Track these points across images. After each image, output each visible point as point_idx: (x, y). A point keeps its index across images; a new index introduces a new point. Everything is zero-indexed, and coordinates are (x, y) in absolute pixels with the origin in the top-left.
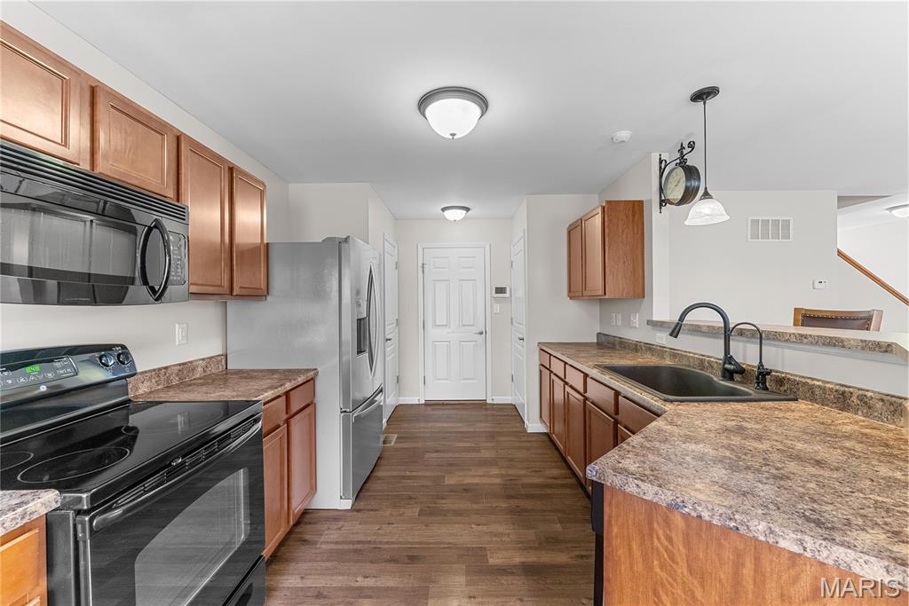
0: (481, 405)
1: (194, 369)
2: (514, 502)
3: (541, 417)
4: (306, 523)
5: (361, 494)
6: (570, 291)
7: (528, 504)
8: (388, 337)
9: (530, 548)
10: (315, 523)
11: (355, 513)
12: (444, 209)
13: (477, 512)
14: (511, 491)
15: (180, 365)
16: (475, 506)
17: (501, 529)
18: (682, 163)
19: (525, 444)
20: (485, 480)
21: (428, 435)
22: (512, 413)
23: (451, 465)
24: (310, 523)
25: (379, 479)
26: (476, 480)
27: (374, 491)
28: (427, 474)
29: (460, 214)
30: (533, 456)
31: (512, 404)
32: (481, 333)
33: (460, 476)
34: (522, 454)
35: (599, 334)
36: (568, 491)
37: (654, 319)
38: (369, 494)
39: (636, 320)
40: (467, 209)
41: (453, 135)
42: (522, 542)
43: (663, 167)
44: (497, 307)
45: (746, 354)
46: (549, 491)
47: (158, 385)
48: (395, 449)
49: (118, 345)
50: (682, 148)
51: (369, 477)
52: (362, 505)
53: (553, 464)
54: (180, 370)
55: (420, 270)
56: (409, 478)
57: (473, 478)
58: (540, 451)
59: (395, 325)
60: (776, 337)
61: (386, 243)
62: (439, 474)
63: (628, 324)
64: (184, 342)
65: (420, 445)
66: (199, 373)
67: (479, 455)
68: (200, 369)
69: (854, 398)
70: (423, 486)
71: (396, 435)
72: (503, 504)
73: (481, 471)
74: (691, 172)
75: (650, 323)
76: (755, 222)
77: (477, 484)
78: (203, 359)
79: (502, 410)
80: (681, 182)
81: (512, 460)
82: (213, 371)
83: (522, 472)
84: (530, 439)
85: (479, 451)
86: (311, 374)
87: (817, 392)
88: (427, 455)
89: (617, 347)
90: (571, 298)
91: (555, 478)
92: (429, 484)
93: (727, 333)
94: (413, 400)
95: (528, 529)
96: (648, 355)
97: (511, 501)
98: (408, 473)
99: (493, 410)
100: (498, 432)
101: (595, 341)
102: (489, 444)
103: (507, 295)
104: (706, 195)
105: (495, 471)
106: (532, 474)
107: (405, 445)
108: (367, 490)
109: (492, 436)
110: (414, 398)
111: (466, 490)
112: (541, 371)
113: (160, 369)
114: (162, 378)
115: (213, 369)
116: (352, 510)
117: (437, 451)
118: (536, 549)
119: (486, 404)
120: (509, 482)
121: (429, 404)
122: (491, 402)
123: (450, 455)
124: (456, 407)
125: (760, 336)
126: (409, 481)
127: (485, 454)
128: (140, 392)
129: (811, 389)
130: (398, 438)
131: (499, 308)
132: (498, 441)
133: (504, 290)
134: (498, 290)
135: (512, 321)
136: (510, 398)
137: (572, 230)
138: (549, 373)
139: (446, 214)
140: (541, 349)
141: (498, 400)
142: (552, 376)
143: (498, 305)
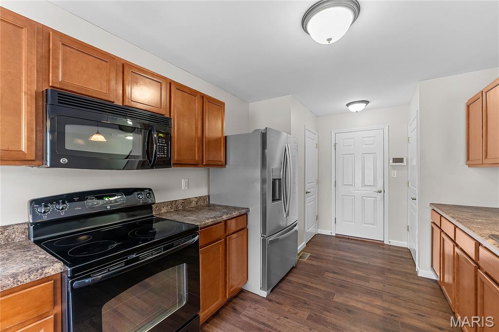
0: (378, 244)
1: (191, 202)
3: (432, 266)
4: (240, 298)
5: (276, 289)
6: (468, 159)
8: (308, 191)
10: (244, 300)
11: (268, 301)
12: (348, 105)
14: (389, 325)
15: (183, 200)
16: (353, 328)
19: (412, 286)
20: (367, 308)
21: (332, 259)
22: (406, 256)
23: (342, 286)
24: (242, 299)
25: (290, 282)
26: (360, 305)
27: (284, 290)
28: (322, 288)
29: (361, 107)
30: (420, 299)
31: (407, 249)
32: (380, 192)
33: (346, 297)
38: (281, 291)
40: (367, 102)
41: (329, 40)
44: (395, 173)
47: (171, 209)
48: (306, 264)
49: (147, 189)
51: (283, 279)
52: (273, 297)
54: (183, 202)
55: (333, 148)
56: (309, 287)
57: (358, 302)
58: (428, 297)
59: (315, 183)
61: (306, 131)
62: (332, 291)
64: (187, 188)
65: (323, 265)
66: (193, 204)
67: (367, 284)
68: (194, 202)
70: (317, 297)
71: (310, 254)
73: (365, 298)
77: (360, 309)
78: (196, 198)
79: (397, 251)
81: (397, 297)
82: (202, 204)
83: (405, 311)
84: (419, 282)
85: (368, 281)
86: (244, 211)
88: (326, 274)
90: (469, 166)
92: (322, 296)
94: (328, 233)
98: (309, 284)
99: (389, 250)
100: (389, 270)
102: (378, 278)
103: (405, 163)
105: (379, 303)
107: (314, 263)
108: (280, 288)
109: (382, 271)
110: (329, 230)
112: (432, 228)
113: (173, 201)
114: (174, 206)
115: (201, 203)
116: (268, 299)
117: (334, 273)
119: (384, 244)
120: (389, 317)
121: (338, 237)
122: (388, 243)
123: (343, 278)
124: (358, 242)
126: (308, 290)
127: (373, 285)
128: (162, 212)
130: (310, 256)
131: (396, 173)
132: (387, 277)
133: (400, 160)
134: (395, 160)
135: (408, 184)
136: (406, 243)
137: (471, 104)
138: (439, 231)
139: (351, 107)
140: (433, 209)
141: (394, 243)
142: (443, 235)
143: (396, 171)
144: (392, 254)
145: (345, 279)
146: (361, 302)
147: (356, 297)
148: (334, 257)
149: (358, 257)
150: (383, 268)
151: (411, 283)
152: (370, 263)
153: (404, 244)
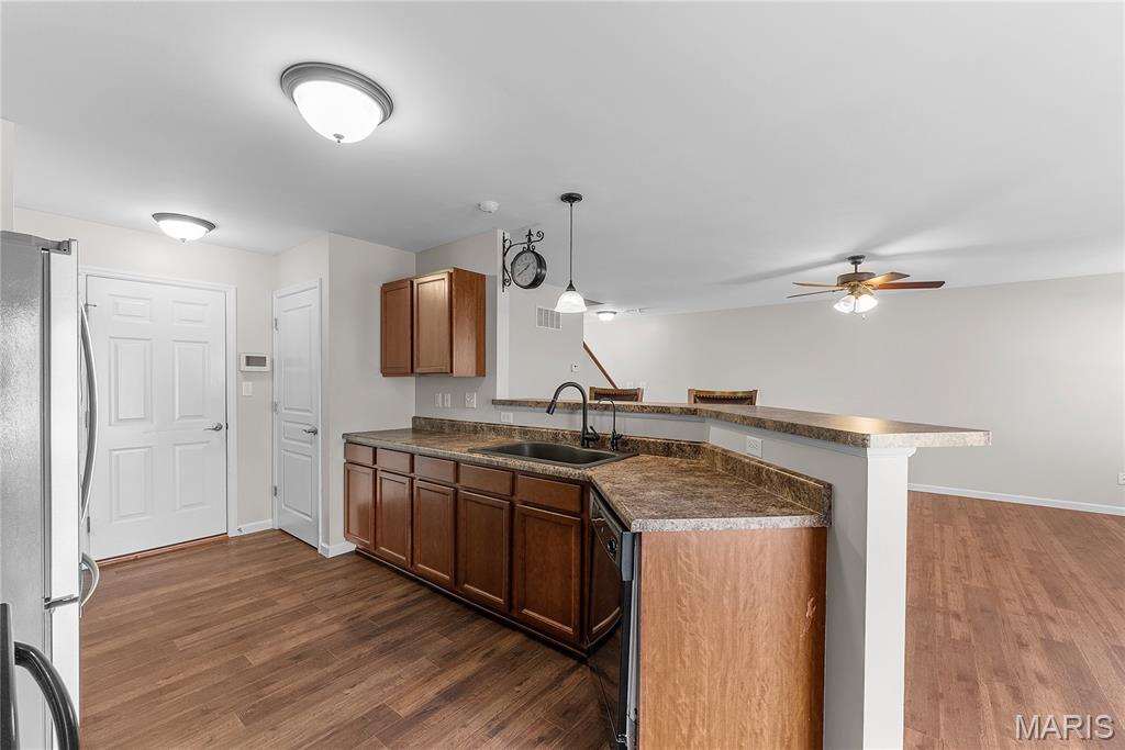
0: (220, 542)
2: (377, 642)
6: (385, 366)
7: (397, 634)
9: (435, 675)
12: (158, 216)
13: (338, 674)
14: (361, 631)
16: (329, 669)
17: (386, 675)
18: (529, 250)
19: (335, 573)
20: (316, 635)
22: (283, 542)
23: (240, 638)
26: (303, 640)
28: (206, 667)
29: (193, 231)
30: (358, 582)
31: (273, 530)
32: (218, 428)
33: (271, 646)
34: (340, 586)
36: (428, 603)
37: (498, 398)
39: (473, 400)
40: (211, 226)
41: (339, 137)
42: (421, 675)
43: (507, 246)
44: (248, 387)
46: (409, 611)
50: (530, 234)
53: (390, 582)
57: (295, 638)
58: (364, 574)
62: (231, 657)
63: (463, 405)
67: (278, 608)
69: (674, 447)
70: (214, 686)
72: (366, 649)
73: (300, 626)
74: (541, 262)
75: (495, 402)
76: (540, 311)
77: (307, 644)
79: (263, 540)
80: (530, 267)
81: (334, 597)
83: (360, 605)
85: (274, 604)
87: (652, 446)
88: (179, 642)
89: (447, 430)
90: (385, 375)
91: (404, 596)
92: (223, 678)
95: (416, 659)
96: (493, 435)
97: (373, 641)
99: (251, 543)
100: (284, 571)
101: (410, 426)
102: (282, 590)
103: (267, 368)
104: (571, 287)
105: (321, 618)
106: (375, 601)
109: (277, 578)
111: (299, 658)
112: (347, 470)
117: (194, 630)
118: (440, 672)
119: (230, 539)
120: (351, 623)
122: (236, 534)
125: (614, 409)
127: (286, 604)
131: (250, 387)
132: (294, 582)
133: (260, 361)
134: (250, 361)
135: (275, 407)
136: (270, 520)
137: (390, 291)
138: (371, 471)
139: (165, 225)
140: (350, 442)
141: (250, 528)
142: (379, 474)
143: (250, 383)
144: (261, 547)
145: (231, 626)
146: (299, 634)
147: (283, 634)
148: (153, 608)
149: (206, 580)
150: (272, 573)
151: (330, 571)
152: (243, 578)
153: (267, 524)
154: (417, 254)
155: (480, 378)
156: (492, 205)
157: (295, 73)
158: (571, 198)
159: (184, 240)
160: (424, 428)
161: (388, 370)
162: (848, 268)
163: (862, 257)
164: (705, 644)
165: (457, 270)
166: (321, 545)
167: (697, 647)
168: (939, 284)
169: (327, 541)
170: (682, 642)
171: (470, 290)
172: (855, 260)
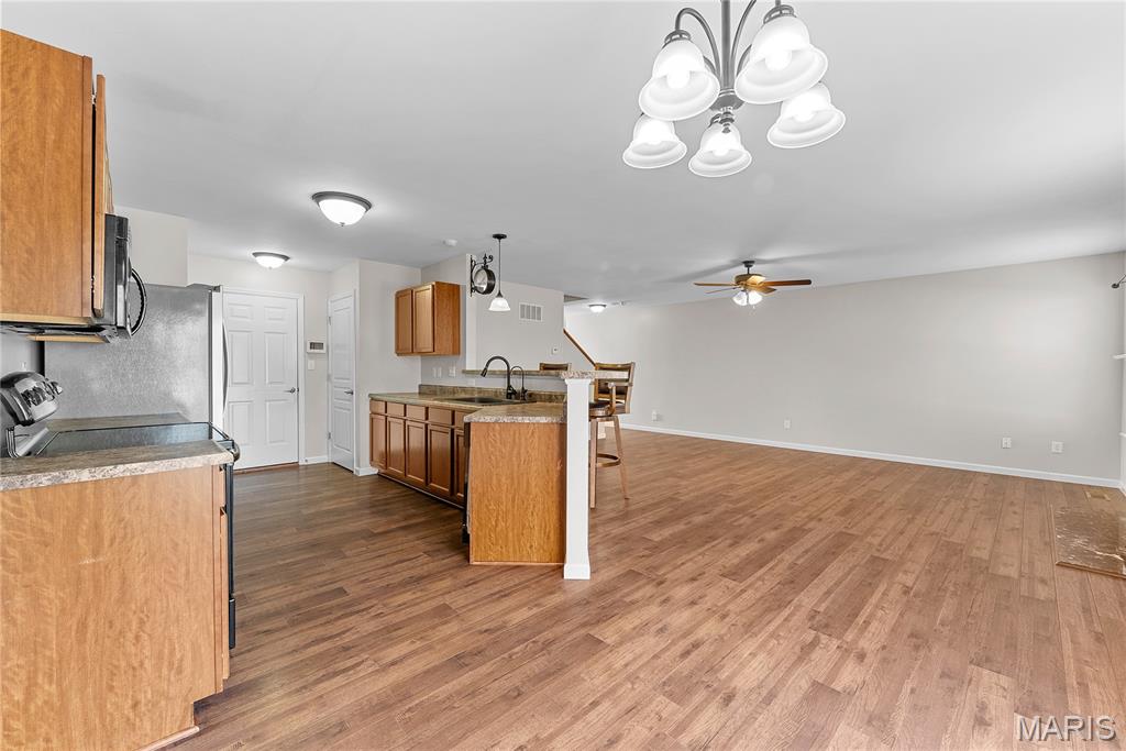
0: (294, 467)
3: (371, 460)
6: (397, 348)
7: (387, 507)
9: (400, 521)
12: (256, 254)
18: (485, 268)
20: (341, 505)
29: (276, 262)
30: (375, 487)
31: (329, 462)
32: (293, 391)
34: (363, 488)
35: (420, 386)
37: (467, 369)
39: (453, 372)
40: (286, 258)
43: (473, 266)
44: (311, 363)
45: (517, 384)
50: (485, 257)
53: (393, 487)
58: (380, 483)
60: (530, 373)
63: (447, 374)
74: (491, 275)
75: (464, 372)
76: (523, 306)
79: (321, 467)
80: (485, 280)
83: (372, 495)
85: (321, 493)
90: (398, 355)
91: (399, 493)
93: (509, 374)
100: (330, 481)
101: (417, 391)
103: (324, 351)
104: (500, 295)
105: (345, 500)
106: (380, 494)
112: (372, 419)
119: (299, 466)
122: (304, 463)
124: (263, 472)
125: (523, 374)
127: (328, 494)
129: (540, 395)
131: (313, 364)
132: (334, 485)
133: (320, 346)
134: (313, 345)
135: (329, 378)
136: (326, 457)
137: (400, 296)
138: (383, 418)
139: (260, 259)
140: (373, 399)
141: (313, 460)
142: (389, 419)
143: (313, 362)
144: (318, 470)
147: (325, 504)
150: (324, 481)
151: (358, 481)
153: (324, 459)
154: (423, 269)
155: (456, 357)
156: (453, 242)
157: (319, 197)
158: (499, 237)
159: (270, 268)
160: (425, 391)
161: (400, 351)
162: (743, 270)
163: (753, 262)
164: (503, 480)
165: (437, 283)
166: (355, 468)
167: (499, 481)
168: (808, 282)
169: (359, 466)
170: (491, 478)
171: (448, 296)
172: (748, 264)
